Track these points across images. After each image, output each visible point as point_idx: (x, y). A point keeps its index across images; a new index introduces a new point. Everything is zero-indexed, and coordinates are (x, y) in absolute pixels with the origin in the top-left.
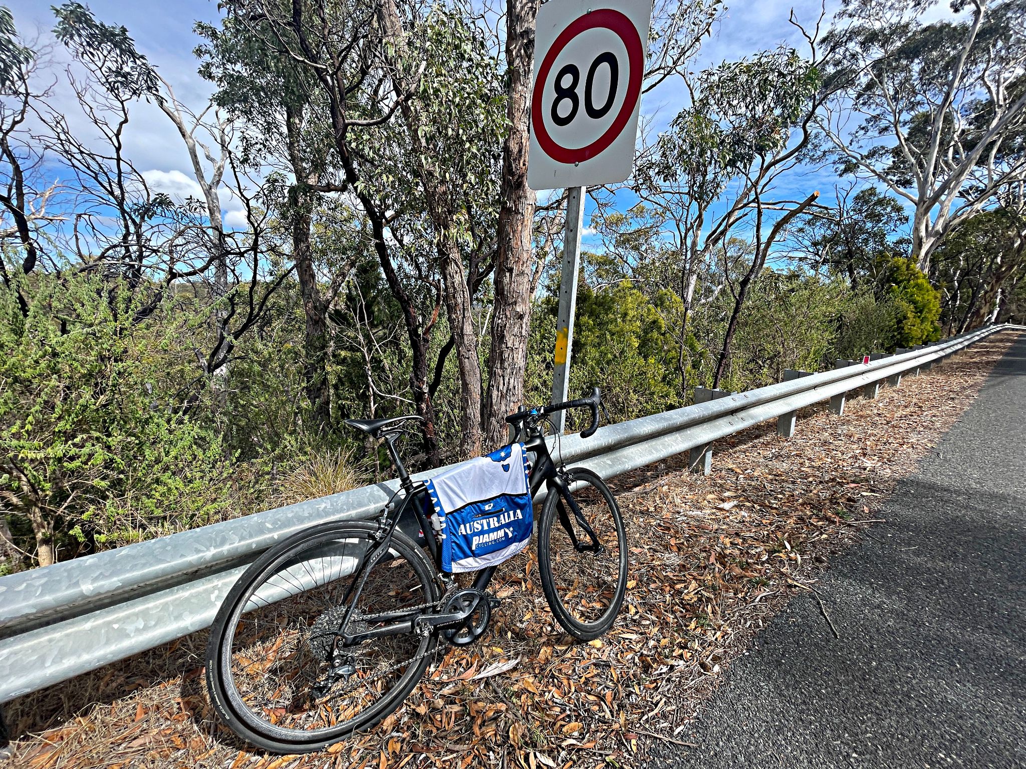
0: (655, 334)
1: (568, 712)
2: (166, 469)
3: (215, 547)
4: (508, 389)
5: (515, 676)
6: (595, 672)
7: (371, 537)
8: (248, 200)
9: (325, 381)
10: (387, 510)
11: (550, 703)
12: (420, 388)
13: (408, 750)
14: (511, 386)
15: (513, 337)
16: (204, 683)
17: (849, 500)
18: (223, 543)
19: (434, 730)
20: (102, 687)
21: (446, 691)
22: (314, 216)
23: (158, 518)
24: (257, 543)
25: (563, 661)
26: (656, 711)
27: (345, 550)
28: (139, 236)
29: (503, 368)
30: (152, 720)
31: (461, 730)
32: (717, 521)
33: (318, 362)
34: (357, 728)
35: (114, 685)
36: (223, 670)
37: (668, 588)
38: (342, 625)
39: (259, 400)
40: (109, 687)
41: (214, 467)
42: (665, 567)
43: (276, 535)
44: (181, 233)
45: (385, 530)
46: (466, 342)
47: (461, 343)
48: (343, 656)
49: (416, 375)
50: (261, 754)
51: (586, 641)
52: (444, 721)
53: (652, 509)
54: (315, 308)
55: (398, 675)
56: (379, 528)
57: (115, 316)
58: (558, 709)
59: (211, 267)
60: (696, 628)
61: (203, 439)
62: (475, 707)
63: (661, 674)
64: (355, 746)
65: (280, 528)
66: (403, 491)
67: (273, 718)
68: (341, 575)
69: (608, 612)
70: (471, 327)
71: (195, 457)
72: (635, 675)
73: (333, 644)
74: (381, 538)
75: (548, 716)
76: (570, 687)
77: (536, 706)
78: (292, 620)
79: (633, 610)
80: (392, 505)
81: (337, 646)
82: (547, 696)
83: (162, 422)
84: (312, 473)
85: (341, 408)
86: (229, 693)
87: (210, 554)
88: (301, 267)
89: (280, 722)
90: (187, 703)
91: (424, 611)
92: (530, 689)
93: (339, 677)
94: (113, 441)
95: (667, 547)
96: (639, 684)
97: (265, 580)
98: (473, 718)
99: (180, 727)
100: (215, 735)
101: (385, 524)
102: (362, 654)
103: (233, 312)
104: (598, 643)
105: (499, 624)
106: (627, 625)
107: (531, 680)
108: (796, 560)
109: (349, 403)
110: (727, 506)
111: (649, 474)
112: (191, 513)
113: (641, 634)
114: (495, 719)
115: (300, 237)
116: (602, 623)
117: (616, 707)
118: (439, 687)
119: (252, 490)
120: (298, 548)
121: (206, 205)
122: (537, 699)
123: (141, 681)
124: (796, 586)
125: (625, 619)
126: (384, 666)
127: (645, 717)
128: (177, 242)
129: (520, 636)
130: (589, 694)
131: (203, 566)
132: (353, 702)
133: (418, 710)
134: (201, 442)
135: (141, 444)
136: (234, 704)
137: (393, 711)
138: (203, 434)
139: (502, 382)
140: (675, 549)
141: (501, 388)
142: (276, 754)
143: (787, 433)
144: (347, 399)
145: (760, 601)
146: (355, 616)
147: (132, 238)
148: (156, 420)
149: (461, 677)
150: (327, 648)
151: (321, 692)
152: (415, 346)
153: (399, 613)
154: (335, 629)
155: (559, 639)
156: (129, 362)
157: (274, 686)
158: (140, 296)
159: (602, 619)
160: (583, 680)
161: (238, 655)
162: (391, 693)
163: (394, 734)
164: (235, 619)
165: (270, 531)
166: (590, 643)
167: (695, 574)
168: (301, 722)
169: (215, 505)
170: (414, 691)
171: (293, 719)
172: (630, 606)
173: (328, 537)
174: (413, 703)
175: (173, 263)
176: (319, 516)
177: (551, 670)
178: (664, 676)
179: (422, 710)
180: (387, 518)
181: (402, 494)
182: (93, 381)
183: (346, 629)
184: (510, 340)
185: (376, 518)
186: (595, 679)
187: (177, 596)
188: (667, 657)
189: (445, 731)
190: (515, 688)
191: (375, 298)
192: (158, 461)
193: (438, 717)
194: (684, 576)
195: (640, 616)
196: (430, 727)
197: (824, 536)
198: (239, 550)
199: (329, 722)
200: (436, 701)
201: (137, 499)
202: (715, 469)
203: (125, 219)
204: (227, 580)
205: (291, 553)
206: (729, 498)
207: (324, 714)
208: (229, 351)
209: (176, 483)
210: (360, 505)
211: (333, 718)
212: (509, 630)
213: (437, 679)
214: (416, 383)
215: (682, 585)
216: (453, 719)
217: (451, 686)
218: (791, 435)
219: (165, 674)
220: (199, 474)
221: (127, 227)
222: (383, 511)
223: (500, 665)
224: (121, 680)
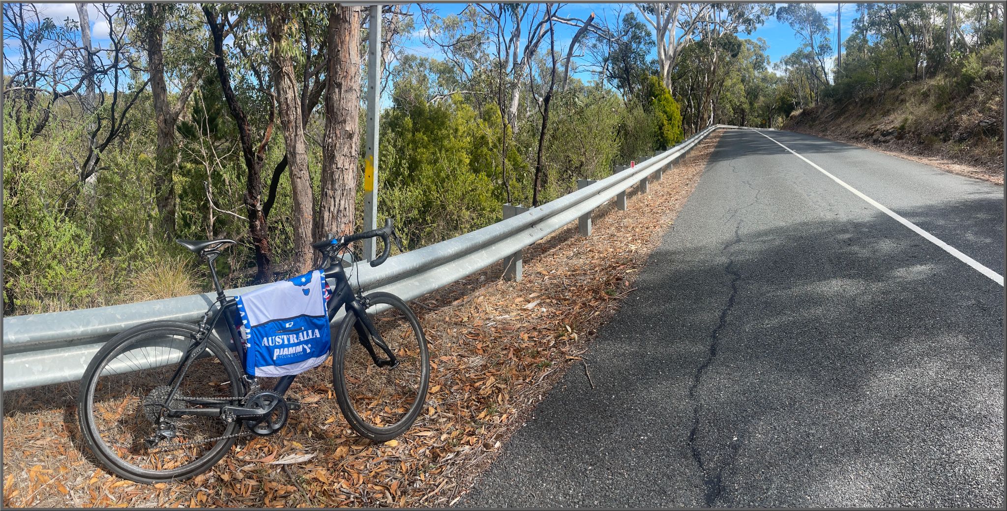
0: (485, 150)
1: (352, 499)
2: (54, 257)
3: (83, 326)
4: (339, 211)
5: (309, 467)
6: (386, 467)
7: (193, 337)
8: (110, 17)
9: (172, 191)
10: (206, 317)
11: (337, 492)
12: (254, 206)
13: (212, 502)
14: (342, 208)
15: (343, 157)
16: (77, 417)
17: (618, 279)
18: (88, 324)
19: (234, 494)
20: (20, 403)
21: (247, 468)
22: (167, 26)
23: (51, 294)
24: (111, 329)
25: (357, 458)
26: (436, 491)
27: (172, 344)
28: (33, 61)
29: (334, 190)
30: (47, 431)
31: (256, 499)
32: (521, 320)
33: (166, 174)
34: (176, 477)
35: (27, 402)
36: (88, 411)
37: (469, 387)
38: (167, 399)
39: (119, 207)
40: (24, 403)
41: (86, 259)
42: (468, 370)
43: (123, 324)
44: (61, 56)
45: (203, 333)
46: (298, 162)
47: (293, 162)
48: (167, 423)
49: (250, 193)
50: (111, 474)
51: (383, 442)
52: (242, 489)
53: (466, 319)
54: (165, 121)
55: (210, 446)
56: (199, 331)
57: (21, 134)
58: (343, 497)
59: (83, 86)
60: (486, 416)
61: (78, 236)
62: (270, 485)
63: (447, 460)
64: (173, 488)
65: (126, 320)
66: (218, 304)
67: (120, 453)
68: (169, 363)
69: (407, 416)
70: (303, 146)
71: (73, 250)
72: (423, 466)
73: (160, 413)
74: (200, 339)
75: (333, 501)
76: (359, 481)
77: (324, 493)
78: (135, 389)
79: (432, 411)
80: (211, 313)
81: (163, 415)
82: (336, 486)
83: (52, 220)
84: (157, 275)
85: (184, 217)
86: (92, 427)
87: (80, 330)
88: (154, 81)
89: (124, 457)
90: (67, 427)
91: (231, 403)
92: (320, 479)
93: (163, 438)
94: (23, 233)
95: (474, 352)
96: (425, 472)
97: (115, 356)
98: (266, 493)
99: (63, 441)
100: (82, 453)
101: (204, 328)
102: (184, 426)
103: (100, 127)
104: (394, 443)
105: (303, 424)
106: (425, 425)
107: (324, 472)
108: (574, 339)
109: (191, 213)
110: (530, 306)
111: (469, 287)
112: (70, 294)
113: (437, 430)
114: (285, 497)
115: (154, 49)
116: (399, 426)
117: (399, 493)
118: (242, 463)
119: (113, 282)
120: (139, 337)
121: (79, 24)
122: (325, 487)
123: (41, 405)
124: (571, 360)
125: (424, 419)
126: (199, 438)
127: (426, 497)
128: (58, 64)
129: (320, 436)
130: (376, 485)
131: (76, 338)
132: (175, 459)
133: (223, 477)
134: (76, 238)
135: (39, 236)
136: (94, 435)
137: (203, 472)
138: (79, 232)
139: (333, 203)
140: (481, 352)
141: (332, 209)
142: (120, 477)
143: (586, 234)
144: (190, 209)
145: (543, 380)
146: (177, 396)
147: (29, 64)
148: (47, 218)
149: (261, 460)
150: (156, 414)
151: (151, 445)
152: (249, 164)
153: (211, 400)
154: (162, 402)
155: (357, 440)
156: (30, 173)
157: (122, 432)
158: (36, 115)
159: (400, 422)
160: (373, 473)
161: (97, 405)
162: (203, 459)
163: (203, 489)
164: (95, 379)
165: (119, 321)
166: (386, 443)
167: (493, 371)
168: (138, 461)
169: (86, 291)
170: (221, 462)
171: (132, 458)
172: (430, 408)
173: (160, 332)
174: (220, 471)
175: (55, 84)
176: (155, 315)
177: (343, 466)
178: (449, 461)
179: (226, 477)
180: (205, 324)
181: (218, 306)
182: (9, 186)
183: (171, 404)
184: (340, 161)
185: (197, 322)
186: (384, 473)
187: (61, 355)
188: (455, 446)
189: (242, 497)
190: (307, 477)
191: (219, 110)
192: (49, 250)
193: (238, 486)
194: (484, 374)
195: (439, 415)
196: (230, 491)
197: (597, 313)
198: (98, 331)
199: (156, 467)
200: (237, 474)
201: (38, 277)
202: (526, 275)
203: (24, 47)
204: (91, 351)
205: (133, 340)
206: (533, 298)
207: (153, 461)
208: (96, 163)
209: (60, 269)
210: (186, 310)
211: (159, 465)
212: (310, 430)
213: (241, 457)
214: (250, 201)
215: (481, 383)
216: (250, 490)
217: (251, 465)
218: (589, 234)
219: (55, 404)
220: (75, 265)
221: (25, 54)
222: (203, 317)
223: (298, 456)
224: (30, 401)
